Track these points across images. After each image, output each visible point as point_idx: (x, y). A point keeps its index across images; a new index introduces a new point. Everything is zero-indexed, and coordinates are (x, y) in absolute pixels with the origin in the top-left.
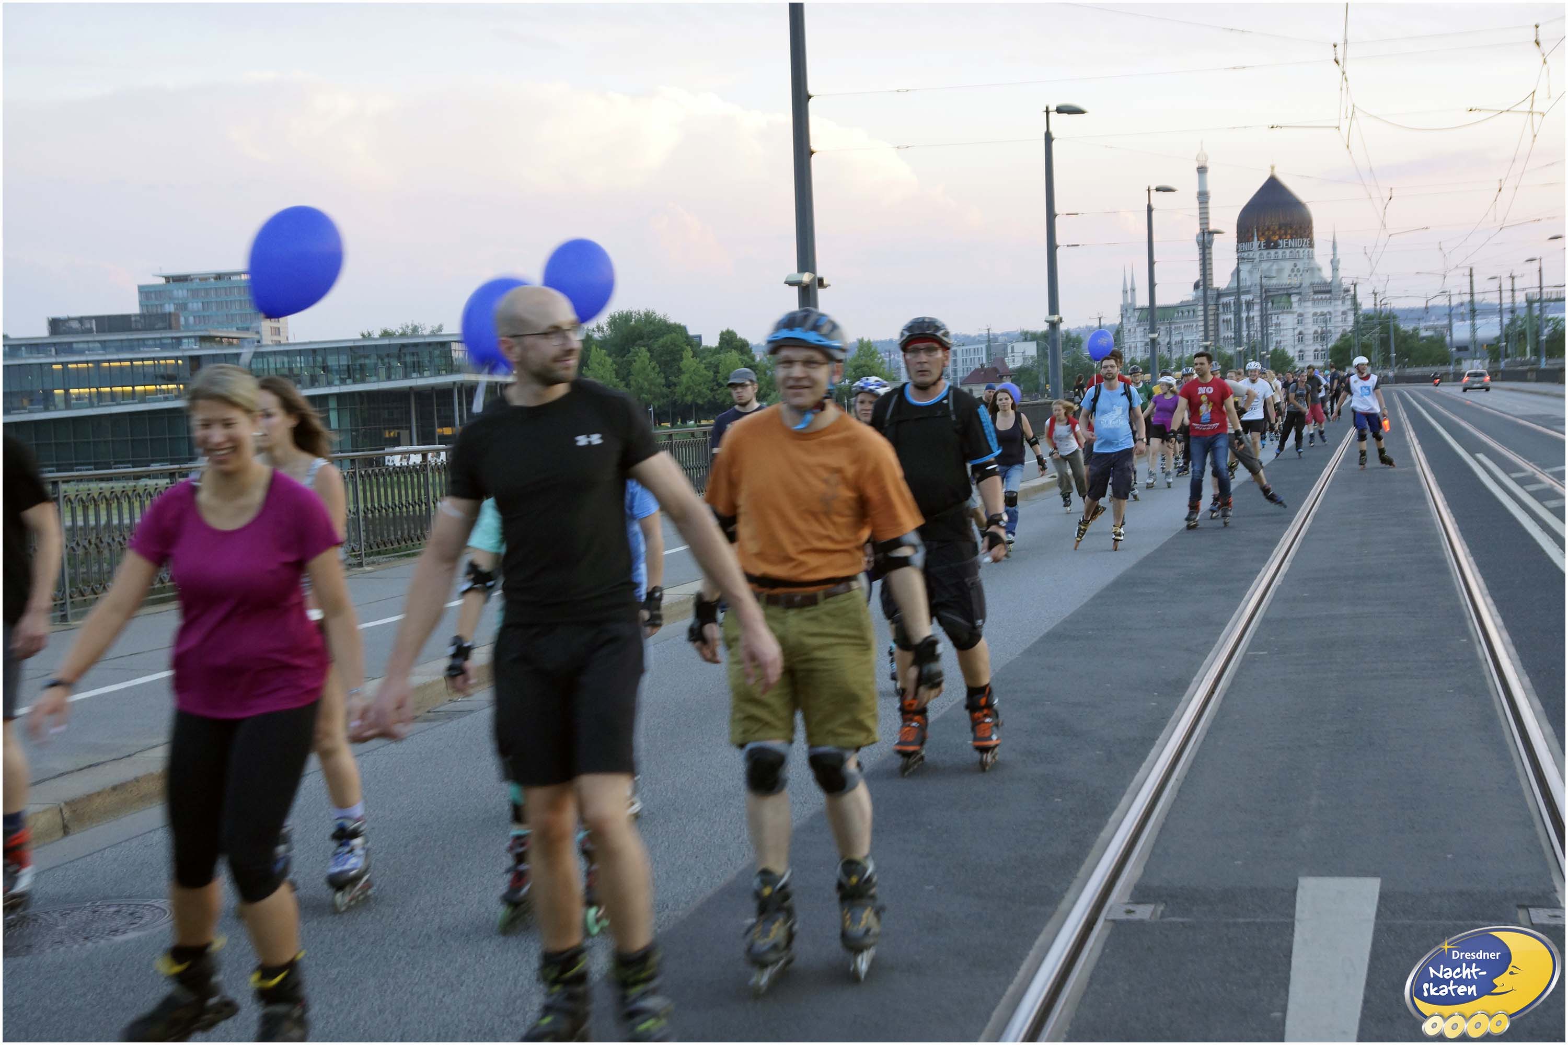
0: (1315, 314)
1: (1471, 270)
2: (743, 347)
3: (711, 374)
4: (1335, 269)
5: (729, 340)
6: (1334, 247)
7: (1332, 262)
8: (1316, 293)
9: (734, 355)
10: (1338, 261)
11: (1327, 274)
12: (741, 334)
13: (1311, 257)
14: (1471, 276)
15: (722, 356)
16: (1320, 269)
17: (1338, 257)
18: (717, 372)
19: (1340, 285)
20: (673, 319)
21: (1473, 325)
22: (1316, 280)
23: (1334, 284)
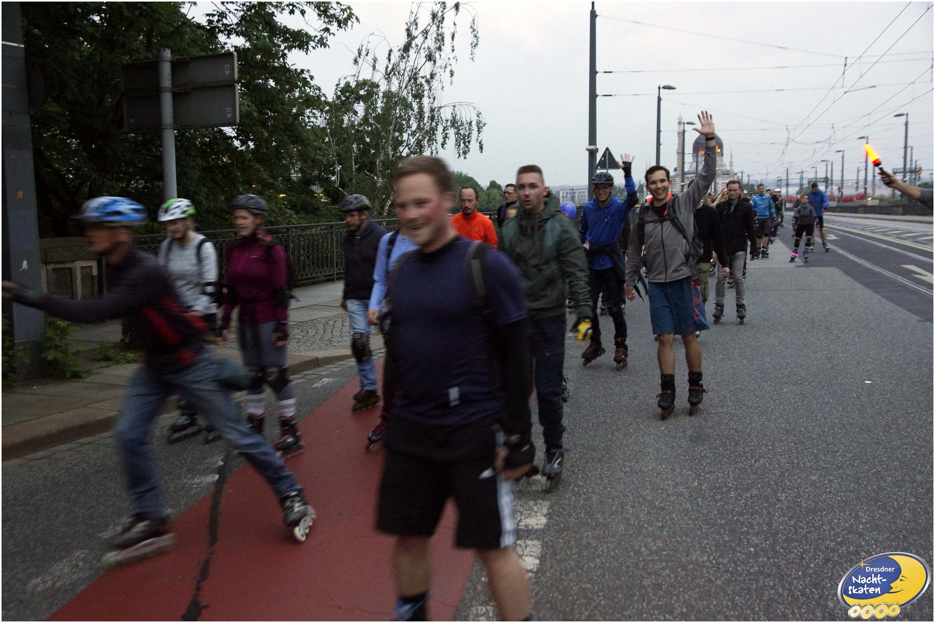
0: (723, 183)
1: (788, 169)
2: (499, 187)
3: (487, 198)
4: (731, 166)
5: (493, 185)
6: (731, 157)
7: (730, 162)
8: (724, 174)
9: (495, 191)
10: (733, 162)
11: (728, 168)
12: (498, 182)
13: (722, 161)
14: (787, 171)
15: (491, 191)
16: (725, 165)
17: (733, 160)
18: (489, 197)
19: (733, 172)
20: (470, 175)
21: (787, 190)
22: (724, 169)
23: (731, 171)
